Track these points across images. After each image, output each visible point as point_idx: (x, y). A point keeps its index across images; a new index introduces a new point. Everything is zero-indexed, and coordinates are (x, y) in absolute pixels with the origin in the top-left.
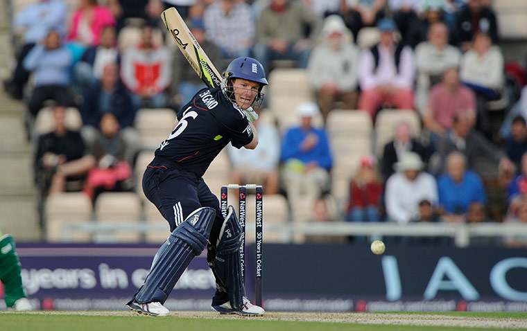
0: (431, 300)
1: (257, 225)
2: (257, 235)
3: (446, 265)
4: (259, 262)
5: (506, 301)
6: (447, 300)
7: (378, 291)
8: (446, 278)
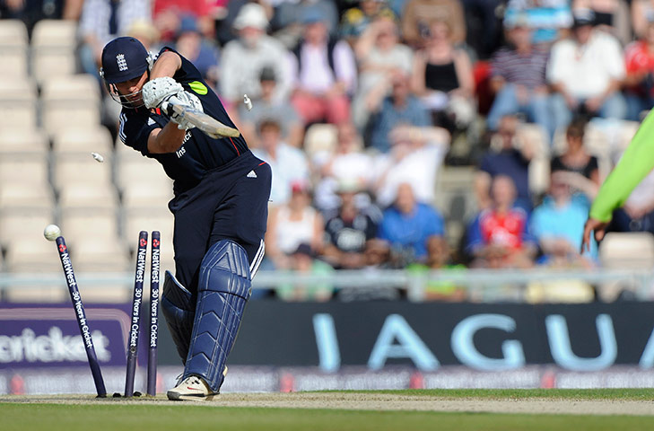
0: (378, 372)
1: (152, 279)
2: (152, 293)
3: (396, 325)
4: (154, 328)
5: (473, 370)
6: (397, 371)
7: (308, 357)
8: (396, 342)
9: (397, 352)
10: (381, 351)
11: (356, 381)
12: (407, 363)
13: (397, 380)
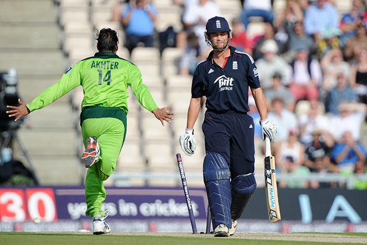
0: (331, 224)
3: (340, 201)
6: (341, 223)
8: (340, 209)
9: (341, 214)
10: (333, 213)
11: (320, 228)
12: (346, 219)
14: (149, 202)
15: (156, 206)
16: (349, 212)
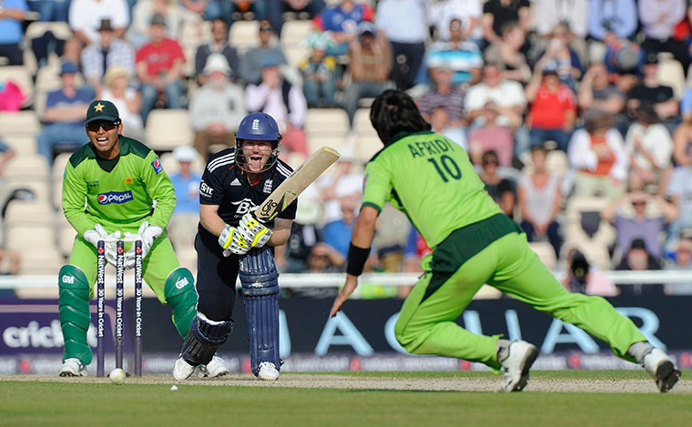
0: (322, 357)
2: (136, 292)
4: (139, 321)
6: (339, 357)
8: (338, 332)
9: (339, 341)
10: (327, 339)
11: (305, 364)
12: (348, 350)
13: (339, 363)
14: (19, 326)
15: (29, 331)
16: (354, 337)
